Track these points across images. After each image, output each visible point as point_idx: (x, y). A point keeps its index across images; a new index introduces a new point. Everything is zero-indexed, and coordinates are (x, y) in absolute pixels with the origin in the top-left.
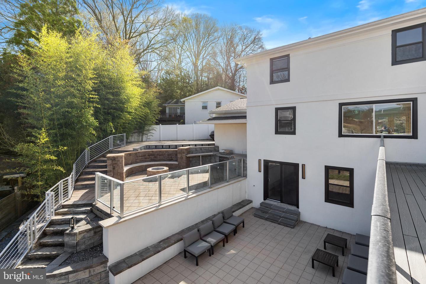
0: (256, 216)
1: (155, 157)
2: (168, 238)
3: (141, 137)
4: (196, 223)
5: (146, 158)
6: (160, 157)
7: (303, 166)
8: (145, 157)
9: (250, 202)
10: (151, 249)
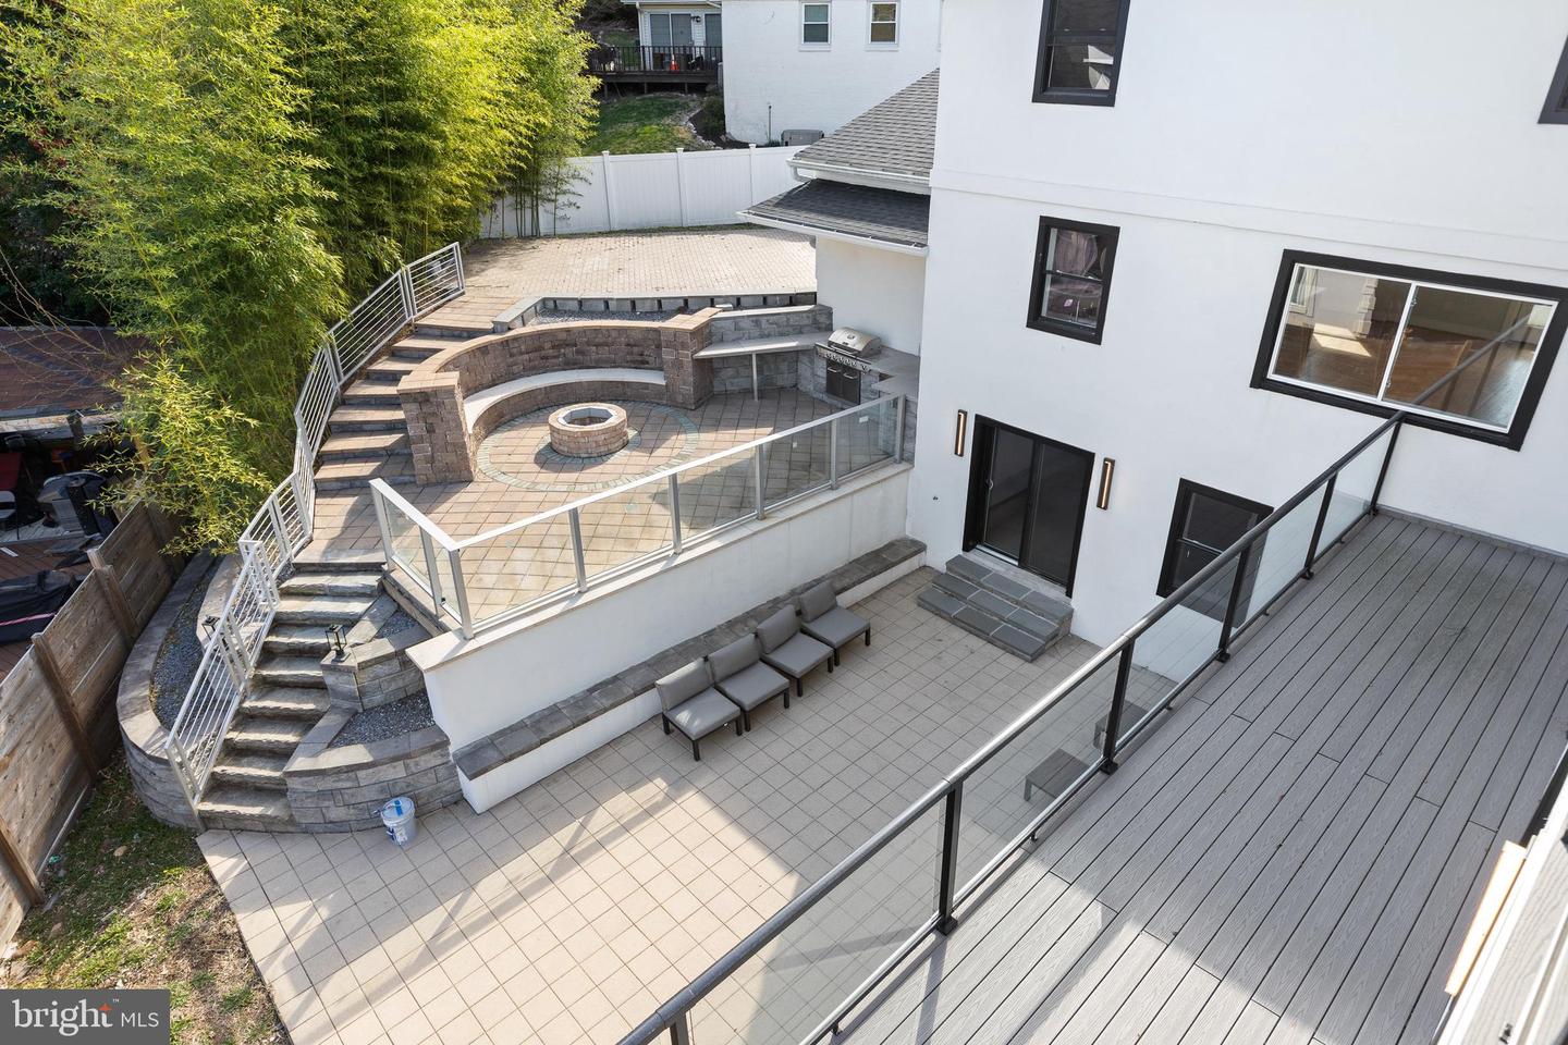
0: (922, 603)
1: (578, 352)
2: (615, 679)
3: (528, 213)
4: (710, 628)
5: (546, 358)
6: (597, 353)
7: (1110, 464)
8: (543, 353)
9: (919, 548)
10: (564, 711)
